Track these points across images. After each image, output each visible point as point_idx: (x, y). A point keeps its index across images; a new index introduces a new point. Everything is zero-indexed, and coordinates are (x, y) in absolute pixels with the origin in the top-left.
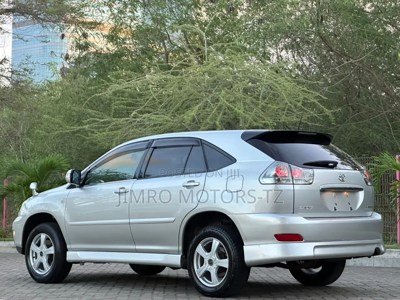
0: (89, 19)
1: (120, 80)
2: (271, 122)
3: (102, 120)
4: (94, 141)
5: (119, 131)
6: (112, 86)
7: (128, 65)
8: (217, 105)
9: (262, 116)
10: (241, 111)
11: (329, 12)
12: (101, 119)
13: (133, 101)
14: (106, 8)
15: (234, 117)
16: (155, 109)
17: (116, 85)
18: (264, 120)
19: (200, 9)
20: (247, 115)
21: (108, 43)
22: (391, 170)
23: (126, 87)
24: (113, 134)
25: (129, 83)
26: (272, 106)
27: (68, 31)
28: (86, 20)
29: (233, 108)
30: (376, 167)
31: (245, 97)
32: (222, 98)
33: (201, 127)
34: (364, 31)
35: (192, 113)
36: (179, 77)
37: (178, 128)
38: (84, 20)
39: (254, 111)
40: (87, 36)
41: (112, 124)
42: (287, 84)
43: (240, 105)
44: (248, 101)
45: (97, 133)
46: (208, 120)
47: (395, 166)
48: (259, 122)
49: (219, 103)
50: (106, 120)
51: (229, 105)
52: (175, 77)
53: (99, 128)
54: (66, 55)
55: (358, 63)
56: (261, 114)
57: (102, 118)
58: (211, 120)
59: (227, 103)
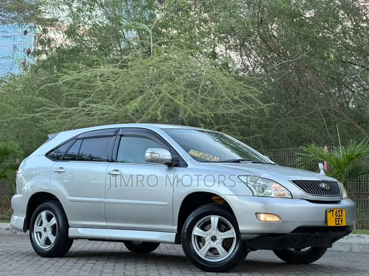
0: (48, 17)
1: (71, 71)
2: (208, 113)
3: (53, 109)
4: (45, 128)
5: (69, 119)
6: (63, 77)
7: (85, 61)
8: (159, 96)
9: (201, 108)
10: (181, 103)
11: (268, 15)
12: (51, 108)
13: (84, 92)
14: (66, 7)
15: (174, 108)
16: (103, 100)
17: (66, 76)
18: (202, 111)
19: (154, 10)
20: (187, 107)
21: (67, 40)
22: (317, 159)
23: (76, 78)
24: (62, 122)
25: (79, 75)
26: (210, 99)
27: (26, 26)
28: (44, 17)
29: (174, 99)
30: (304, 156)
31: (185, 89)
32: (163, 90)
33: (143, 116)
34: (301, 33)
35: (135, 104)
36: (125, 70)
37: (123, 117)
38: (42, 17)
39: (193, 103)
40: (47, 32)
41: (62, 113)
42: (224, 78)
43: (181, 96)
44: (188, 93)
45: (46, 121)
46: (150, 110)
47: (321, 156)
48: (198, 113)
49: (161, 95)
50: (57, 109)
51: (170, 97)
52: (121, 70)
53: (49, 116)
54: (28, 50)
55: (294, 63)
56: (199, 105)
57: (53, 108)
58: (153, 110)
59: (168, 95)
